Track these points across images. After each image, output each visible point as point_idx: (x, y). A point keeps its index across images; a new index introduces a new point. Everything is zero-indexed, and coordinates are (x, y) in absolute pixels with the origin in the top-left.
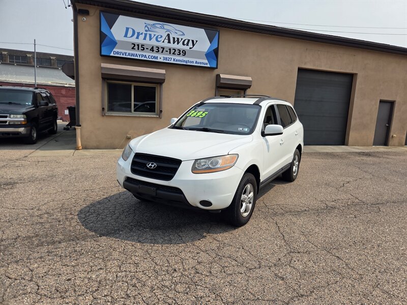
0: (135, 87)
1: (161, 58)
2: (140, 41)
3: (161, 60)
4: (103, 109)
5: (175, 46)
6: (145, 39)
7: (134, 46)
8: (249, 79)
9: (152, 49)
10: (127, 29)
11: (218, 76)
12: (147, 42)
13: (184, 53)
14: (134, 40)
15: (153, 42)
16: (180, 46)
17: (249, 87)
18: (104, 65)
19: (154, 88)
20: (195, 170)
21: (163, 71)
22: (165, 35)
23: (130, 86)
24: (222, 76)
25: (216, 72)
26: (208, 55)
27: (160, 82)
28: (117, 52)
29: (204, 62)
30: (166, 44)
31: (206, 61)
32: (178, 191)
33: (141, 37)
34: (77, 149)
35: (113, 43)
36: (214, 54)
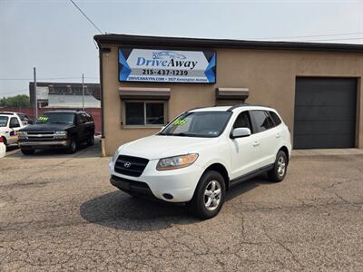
0: (147, 105)
1: (166, 79)
2: (150, 67)
3: (167, 81)
4: (122, 123)
5: (179, 68)
6: (153, 65)
7: (145, 72)
8: (247, 90)
9: (159, 73)
10: (139, 59)
11: (217, 89)
12: (155, 67)
13: (186, 73)
14: (144, 67)
15: (160, 67)
16: (183, 68)
17: (247, 97)
18: (121, 89)
19: (162, 104)
20: (159, 167)
21: (168, 90)
22: (169, 60)
23: (143, 104)
24: (220, 89)
25: (215, 86)
26: (207, 73)
27: (166, 98)
28: (132, 77)
29: (204, 79)
30: (170, 68)
31: (206, 78)
32: (144, 185)
33: (151, 63)
34: (102, 156)
35: (129, 71)
36: (212, 72)
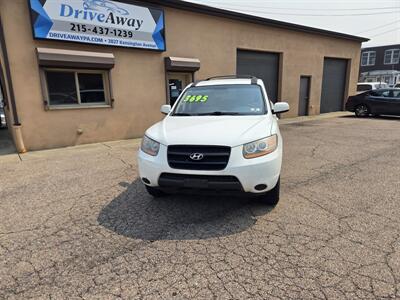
0: (79, 74)
1: (106, 40)
2: (80, 20)
3: (107, 43)
4: (45, 103)
5: (120, 26)
6: (85, 18)
7: (74, 27)
8: (197, 61)
9: (95, 31)
10: (63, 6)
11: (167, 60)
12: (88, 22)
13: (131, 35)
14: (72, 19)
15: (95, 23)
16: (125, 27)
17: (198, 69)
18: (40, 50)
19: (100, 76)
20: (246, 155)
21: (111, 55)
22: (107, 14)
23: (73, 74)
24: (172, 59)
25: (164, 55)
26: (155, 37)
27: (108, 67)
28: (53, 33)
29: (152, 44)
30: (109, 25)
31: (154, 43)
32: (234, 179)
33: (81, 16)
34: (20, 152)
35: (48, 24)
36: (161, 35)
